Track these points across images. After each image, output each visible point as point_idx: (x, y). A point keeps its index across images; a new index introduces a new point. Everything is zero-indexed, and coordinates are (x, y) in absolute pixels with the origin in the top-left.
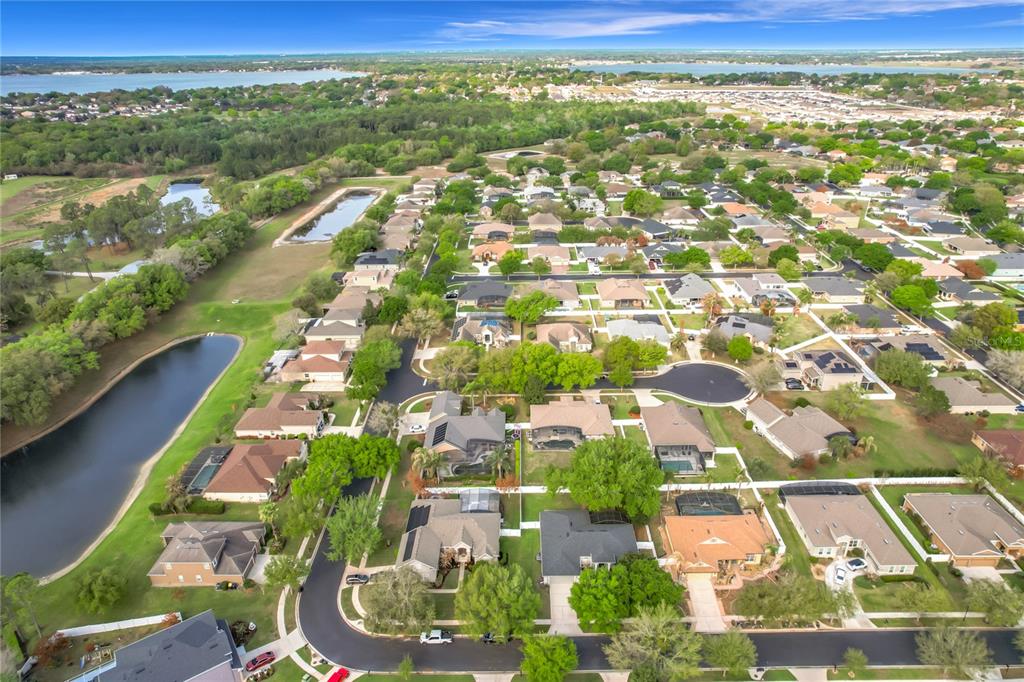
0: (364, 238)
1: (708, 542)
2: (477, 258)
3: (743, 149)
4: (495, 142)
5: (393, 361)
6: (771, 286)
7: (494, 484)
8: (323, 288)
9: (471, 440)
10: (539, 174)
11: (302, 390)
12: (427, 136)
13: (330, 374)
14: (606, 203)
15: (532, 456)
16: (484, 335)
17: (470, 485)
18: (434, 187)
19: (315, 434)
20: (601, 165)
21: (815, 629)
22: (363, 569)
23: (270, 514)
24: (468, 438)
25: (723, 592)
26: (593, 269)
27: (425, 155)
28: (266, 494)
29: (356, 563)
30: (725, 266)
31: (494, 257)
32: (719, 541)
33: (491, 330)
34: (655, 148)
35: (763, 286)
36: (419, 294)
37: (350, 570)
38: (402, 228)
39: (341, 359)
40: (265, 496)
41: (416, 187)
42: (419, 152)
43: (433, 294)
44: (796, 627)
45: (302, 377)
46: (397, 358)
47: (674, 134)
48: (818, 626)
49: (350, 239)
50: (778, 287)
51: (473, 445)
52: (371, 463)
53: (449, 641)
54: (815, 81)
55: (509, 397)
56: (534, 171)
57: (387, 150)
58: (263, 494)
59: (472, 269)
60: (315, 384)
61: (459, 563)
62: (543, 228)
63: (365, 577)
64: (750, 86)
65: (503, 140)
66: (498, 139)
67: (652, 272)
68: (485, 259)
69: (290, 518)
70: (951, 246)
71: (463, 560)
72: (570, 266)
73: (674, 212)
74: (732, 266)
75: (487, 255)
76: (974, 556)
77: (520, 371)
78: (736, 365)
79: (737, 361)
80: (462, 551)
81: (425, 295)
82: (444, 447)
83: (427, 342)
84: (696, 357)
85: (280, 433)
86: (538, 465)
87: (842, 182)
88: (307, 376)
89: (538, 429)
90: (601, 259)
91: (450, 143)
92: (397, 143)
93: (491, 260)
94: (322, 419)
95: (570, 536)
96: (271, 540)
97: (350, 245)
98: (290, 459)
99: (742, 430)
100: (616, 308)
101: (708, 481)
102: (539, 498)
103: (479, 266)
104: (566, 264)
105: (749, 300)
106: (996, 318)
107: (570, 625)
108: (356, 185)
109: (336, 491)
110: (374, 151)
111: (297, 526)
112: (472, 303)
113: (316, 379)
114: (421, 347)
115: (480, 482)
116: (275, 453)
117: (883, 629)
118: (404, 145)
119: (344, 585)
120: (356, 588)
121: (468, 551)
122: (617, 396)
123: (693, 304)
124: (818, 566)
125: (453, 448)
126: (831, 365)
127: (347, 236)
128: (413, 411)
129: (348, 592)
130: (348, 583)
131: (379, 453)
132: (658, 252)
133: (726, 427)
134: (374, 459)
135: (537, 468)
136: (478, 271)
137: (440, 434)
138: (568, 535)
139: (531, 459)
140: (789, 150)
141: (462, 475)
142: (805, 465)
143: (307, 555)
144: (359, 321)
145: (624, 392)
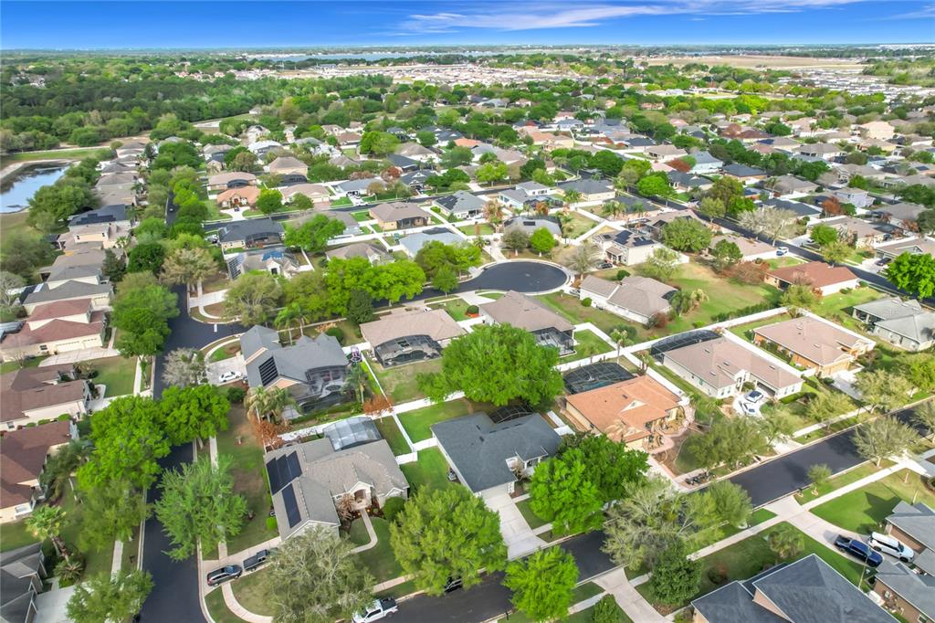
0: (75, 194)
1: (629, 407)
2: (225, 204)
3: (443, 105)
4: (196, 112)
5: (169, 309)
6: (537, 191)
7: (361, 411)
8: (32, 252)
9: (310, 371)
10: (259, 132)
11: (41, 365)
12: (115, 107)
13: (81, 339)
14: (340, 150)
15: (386, 374)
16: (270, 270)
17: (327, 420)
18: (143, 150)
19: (84, 411)
20: (320, 121)
21: (758, 464)
22: (225, 559)
23: (53, 524)
24: (305, 369)
25: (660, 454)
26: (356, 201)
27: (119, 125)
28: (27, 505)
29: (213, 554)
30: (482, 186)
31: (244, 202)
32: (639, 404)
33: (278, 262)
34: (364, 107)
35: (530, 193)
36: (174, 237)
37: (205, 566)
38: (120, 187)
39: (91, 321)
40: (26, 508)
41: (119, 151)
42: (111, 122)
43: (193, 235)
44: (742, 466)
45: (36, 351)
46: (174, 304)
47: (377, 97)
48: (759, 459)
49: (54, 197)
50: (543, 192)
51: (313, 375)
52: (193, 419)
53: (394, 609)
54: (473, 61)
55: (328, 324)
56: (253, 129)
57: (67, 122)
58: (20, 506)
59: (221, 215)
60: (61, 357)
61: (359, 511)
62: (288, 172)
63: (236, 568)
64: (420, 65)
65: (205, 110)
66: (199, 110)
67: (417, 197)
68: (235, 205)
69: (88, 520)
70: (651, 154)
71: (362, 506)
72: (331, 201)
73: (413, 149)
74: (489, 184)
75: (236, 200)
76: (835, 363)
77: (339, 288)
78: (540, 258)
79: (540, 255)
80: (359, 495)
81: (183, 237)
82: (282, 383)
83: (200, 289)
84: (500, 258)
85: (24, 422)
86: (397, 382)
87: (543, 119)
88: (44, 348)
89: (381, 345)
90: (363, 192)
91: (145, 114)
92: (79, 115)
93: (241, 205)
94: (88, 392)
95: (486, 440)
96: (60, 566)
97: (57, 204)
98: (54, 449)
99: (581, 307)
100: (399, 228)
101: (580, 356)
102: (416, 415)
103: (231, 212)
104: (326, 199)
105: (520, 207)
106: (731, 188)
107: (529, 540)
108: (36, 158)
109: (150, 468)
110: (51, 124)
111: (104, 529)
112: (240, 244)
113: (60, 349)
114: (194, 294)
115: (337, 415)
116: (26, 446)
117: (807, 445)
118: (89, 116)
119: (205, 589)
120: (227, 588)
121: (368, 492)
122: (447, 302)
123: (472, 216)
124: (724, 406)
125: (292, 383)
126: (631, 240)
127: (50, 194)
128: (213, 360)
129: (217, 595)
130: (211, 584)
131: (200, 405)
132: (417, 179)
133: (566, 309)
134: (196, 412)
135: (397, 386)
136: (231, 217)
137: (268, 371)
138: (482, 439)
139: (386, 378)
140: (482, 103)
141: (313, 412)
142: (657, 324)
143: (126, 568)
144: (101, 278)
145: (448, 298)
